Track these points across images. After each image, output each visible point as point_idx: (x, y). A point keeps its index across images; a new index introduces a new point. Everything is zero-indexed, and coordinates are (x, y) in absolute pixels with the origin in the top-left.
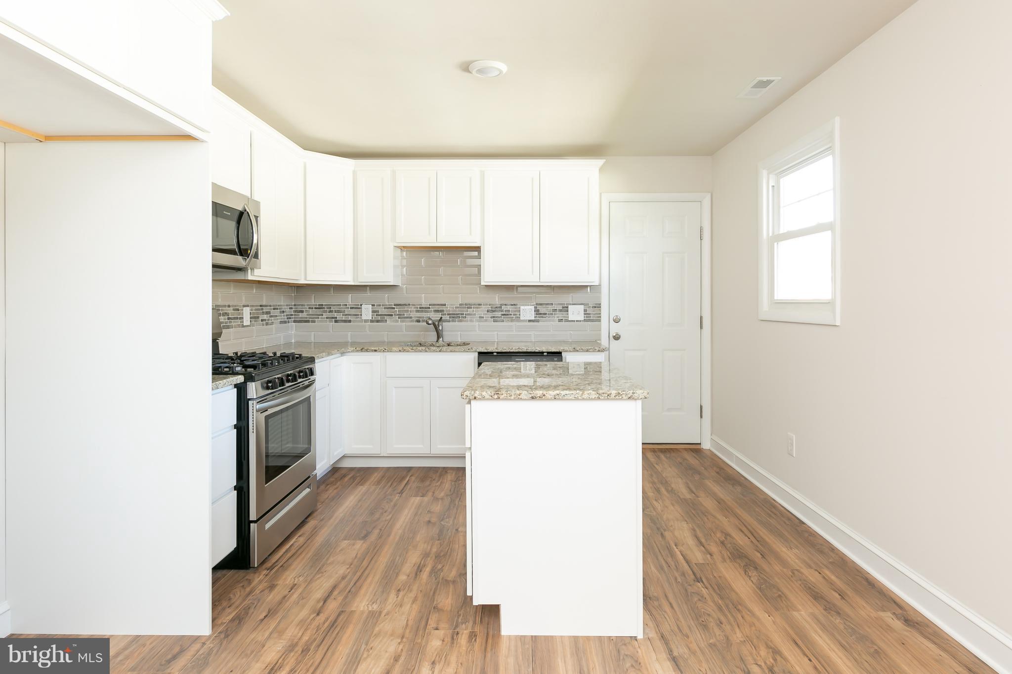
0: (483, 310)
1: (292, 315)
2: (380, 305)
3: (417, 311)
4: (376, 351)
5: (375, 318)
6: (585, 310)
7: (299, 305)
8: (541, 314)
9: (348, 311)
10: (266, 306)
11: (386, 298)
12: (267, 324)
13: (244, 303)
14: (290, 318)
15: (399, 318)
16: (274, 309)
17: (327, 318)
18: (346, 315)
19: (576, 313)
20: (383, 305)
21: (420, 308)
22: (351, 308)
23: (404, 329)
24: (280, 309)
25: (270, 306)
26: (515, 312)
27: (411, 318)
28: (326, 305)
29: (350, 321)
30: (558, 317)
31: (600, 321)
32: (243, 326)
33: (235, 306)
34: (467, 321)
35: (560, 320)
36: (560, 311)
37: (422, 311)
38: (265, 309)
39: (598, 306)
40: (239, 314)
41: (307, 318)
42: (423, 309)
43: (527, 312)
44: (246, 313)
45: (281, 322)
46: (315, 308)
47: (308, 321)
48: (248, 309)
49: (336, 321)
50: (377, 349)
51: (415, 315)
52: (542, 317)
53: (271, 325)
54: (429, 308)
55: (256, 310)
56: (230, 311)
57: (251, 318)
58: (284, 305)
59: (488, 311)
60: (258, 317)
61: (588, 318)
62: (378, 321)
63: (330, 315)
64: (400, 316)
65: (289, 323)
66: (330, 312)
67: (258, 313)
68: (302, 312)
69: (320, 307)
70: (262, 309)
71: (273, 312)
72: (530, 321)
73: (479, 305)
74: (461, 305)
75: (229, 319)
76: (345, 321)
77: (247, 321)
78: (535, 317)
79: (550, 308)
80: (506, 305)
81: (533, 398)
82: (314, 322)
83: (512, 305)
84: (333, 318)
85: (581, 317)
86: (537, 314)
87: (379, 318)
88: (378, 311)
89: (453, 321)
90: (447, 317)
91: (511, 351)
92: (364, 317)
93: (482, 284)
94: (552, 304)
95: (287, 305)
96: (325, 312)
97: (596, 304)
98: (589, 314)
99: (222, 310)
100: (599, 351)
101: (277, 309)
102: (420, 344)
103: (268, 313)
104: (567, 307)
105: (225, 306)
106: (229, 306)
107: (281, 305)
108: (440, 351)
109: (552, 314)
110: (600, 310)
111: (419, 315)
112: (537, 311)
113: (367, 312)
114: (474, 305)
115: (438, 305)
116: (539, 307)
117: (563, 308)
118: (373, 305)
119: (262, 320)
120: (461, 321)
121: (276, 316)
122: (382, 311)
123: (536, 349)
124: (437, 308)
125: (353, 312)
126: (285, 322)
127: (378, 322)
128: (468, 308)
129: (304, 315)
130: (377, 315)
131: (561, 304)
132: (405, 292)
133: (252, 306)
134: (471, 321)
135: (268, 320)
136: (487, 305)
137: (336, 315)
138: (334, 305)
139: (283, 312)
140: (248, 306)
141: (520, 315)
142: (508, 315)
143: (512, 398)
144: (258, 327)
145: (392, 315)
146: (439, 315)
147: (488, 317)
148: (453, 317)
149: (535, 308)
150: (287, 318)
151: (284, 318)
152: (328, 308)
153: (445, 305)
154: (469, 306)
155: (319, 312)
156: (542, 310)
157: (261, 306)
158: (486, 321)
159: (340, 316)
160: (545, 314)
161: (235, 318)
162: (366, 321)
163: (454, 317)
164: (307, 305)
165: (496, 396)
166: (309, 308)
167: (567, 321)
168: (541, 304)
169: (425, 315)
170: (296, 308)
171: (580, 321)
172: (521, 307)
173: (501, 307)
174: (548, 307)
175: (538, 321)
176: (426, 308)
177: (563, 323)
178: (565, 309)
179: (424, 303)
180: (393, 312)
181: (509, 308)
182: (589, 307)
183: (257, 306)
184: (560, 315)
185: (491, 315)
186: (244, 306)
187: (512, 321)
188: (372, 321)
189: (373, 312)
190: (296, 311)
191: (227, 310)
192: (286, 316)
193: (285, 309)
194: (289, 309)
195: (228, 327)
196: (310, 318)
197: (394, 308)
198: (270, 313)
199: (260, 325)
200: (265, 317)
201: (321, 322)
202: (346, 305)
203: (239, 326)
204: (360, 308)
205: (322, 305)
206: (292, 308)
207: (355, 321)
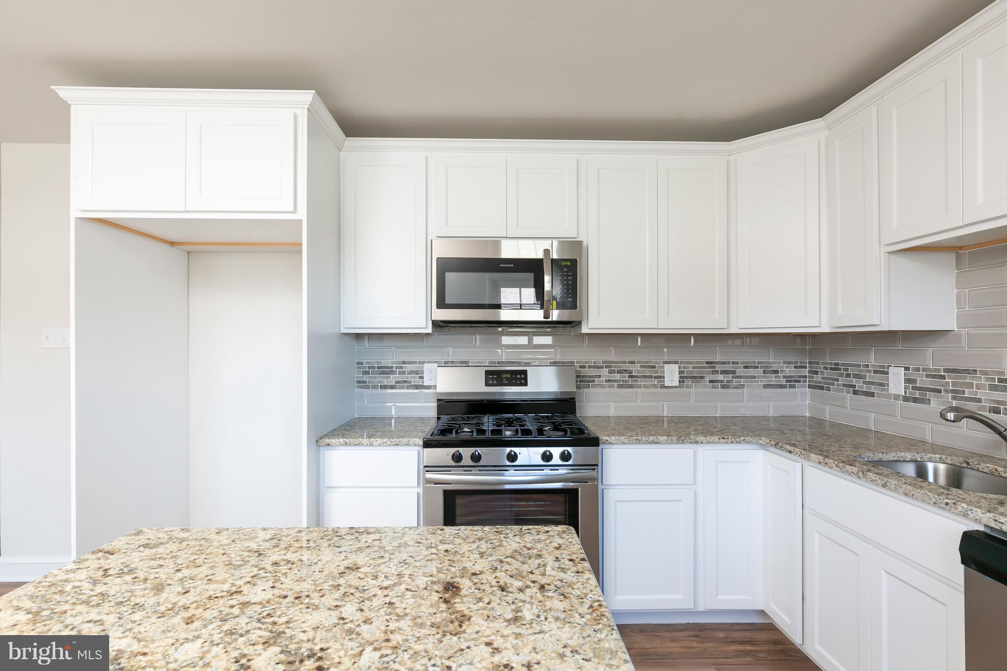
1: (802, 377)
2: (918, 370)
3: (991, 388)
4: (790, 452)
5: (911, 393)
7: (814, 363)
9: (870, 377)
10: (724, 363)
11: (930, 358)
12: (725, 387)
13: (666, 359)
14: (799, 381)
15: (954, 398)
16: (746, 367)
17: (844, 385)
18: (868, 383)
20: (924, 370)
21: (1001, 380)
22: (876, 372)
24: (767, 367)
25: (736, 363)
27: (979, 400)
28: (843, 365)
29: (873, 395)
32: (663, 387)
33: (647, 363)
37: (1004, 390)
38: (718, 368)
40: (657, 372)
41: (821, 382)
42: (1005, 384)
44: (672, 371)
45: (769, 386)
46: (831, 369)
47: (822, 388)
48: (675, 367)
49: (855, 393)
50: (792, 450)
51: (987, 396)
53: (736, 388)
55: (693, 368)
56: (636, 369)
57: (682, 377)
58: (778, 363)
60: (702, 378)
62: (915, 400)
63: (847, 381)
64: (957, 395)
65: (792, 387)
66: (848, 375)
67: (700, 372)
68: (816, 373)
69: (836, 367)
70: (713, 367)
75: (630, 377)
76: (867, 394)
77: (672, 382)
82: (828, 389)
84: (851, 386)
87: (917, 394)
88: (915, 381)
92: (893, 390)
95: (787, 363)
96: (841, 375)
99: (615, 367)
101: (756, 367)
105: (625, 362)
106: (633, 363)
107: (768, 364)
108: (884, 486)
113: (897, 381)
118: (907, 369)
119: (711, 381)
121: (755, 377)
122: (922, 381)
125: (877, 378)
127: (915, 402)
129: (819, 378)
130: (913, 388)
132: (965, 345)
133: (689, 363)
135: (730, 382)
137: (854, 381)
138: (853, 365)
139: (776, 372)
140: (676, 363)
144: (694, 391)
145: (939, 391)
150: (788, 381)
151: (780, 381)
152: (845, 370)
155: (834, 375)
157: (707, 363)
159: (859, 384)
161: (644, 377)
162: (896, 397)
164: (823, 363)
166: (824, 368)
170: (811, 367)
180: (942, 385)
183: (697, 363)
186: (665, 363)
188: (906, 399)
189: (907, 381)
190: (810, 372)
191: (627, 367)
192: (784, 377)
193: (782, 367)
194: (795, 367)
195: (631, 387)
196: (825, 383)
197: (943, 377)
198: (734, 372)
199: (705, 386)
200: (720, 377)
201: (837, 390)
202: (867, 366)
203: (655, 386)
204: (887, 373)
205: (837, 364)
206: (805, 367)
207: (879, 396)
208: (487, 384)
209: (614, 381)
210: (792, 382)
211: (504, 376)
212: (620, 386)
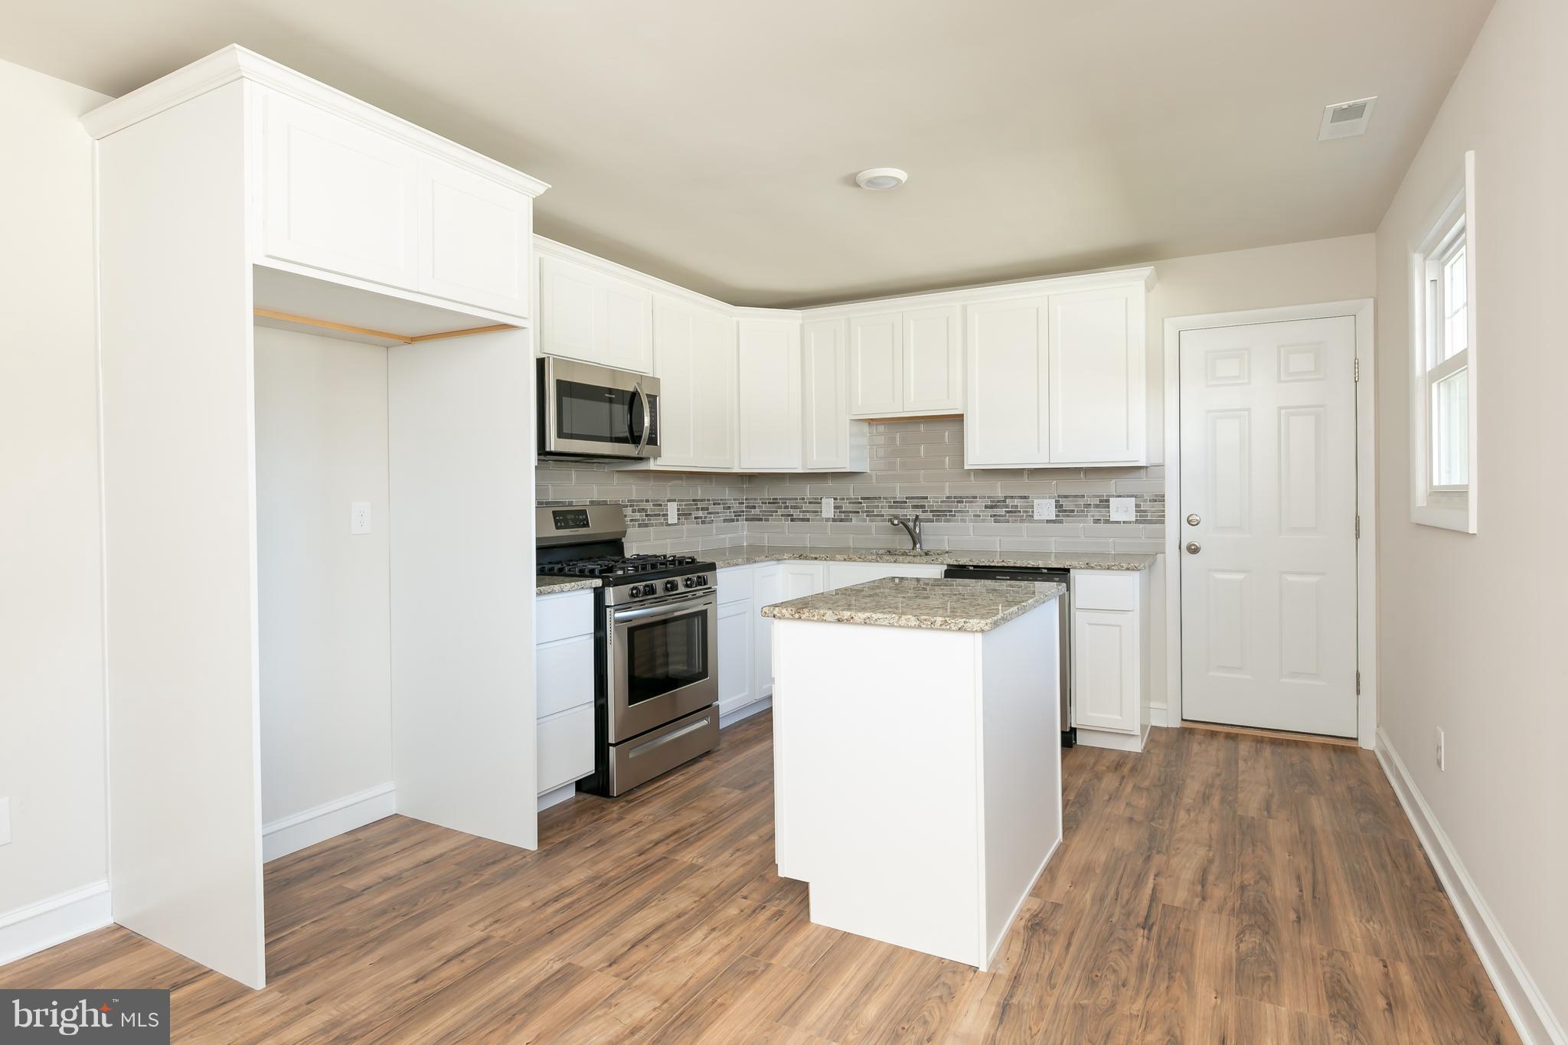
0: (980, 504)
1: (743, 512)
2: (843, 499)
3: (890, 507)
4: (816, 558)
5: (838, 516)
6: (1137, 506)
7: (751, 499)
8: (1065, 511)
9: (806, 507)
10: (702, 500)
11: (851, 490)
12: (703, 522)
13: (669, 496)
14: (740, 516)
15: (867, 516)
16: (714, 504)
17: (782, 515)
18: (804, 512)
19: (1122, 510)
20: (847, 499)
21: (894, 502)
22: (810, 503)
23: (874, 532)
24: (725, 504)
25: (709, 500)
26: (1027, 508)
27: (883, 516)
28: (780, 499)
29: (808, 520)
30: (1093, 516)
31: (1163, 522)
32: (668, 525)
33: (656, 501)
34: (955, 521)
35: (1097, 521)
36: (1097, 506)
37: (896, 507)
38: (699, 505)
39: (1160, 499)
40: (663, 510)
41: (760, 515)
42: (898, 504)
43: (1045, 509)
44: (672, 510)
45: (725, 521)
46: (769, 503)
47: (761, 520)
48: (675, 505)
49: (792, 520)
51: (887, 512)
52: (1068, 516)
53: (710, 523)
54: (906, 502)
55: (686, 505)
56: (649, 506)
57: (678, 515)
58: (730, 500)
59: (986, 507)
60: (690, 514)
61: (1142, 518)
62: (841, 520)
63: (786, 512)
64: (869, 514)
65: (737, 520)
66: (786, 507)
67: (690, 510)
68: (754, 507)
69: (774, 502)
70: (697, 505)
71: (712, 509)
72: (1048, 521)
73: (975, 497)
74: (948, 498)
75: (647, 515)
76: (803, 520)
77: (673, 518)
78: (1057, 516)
79: (1081, 502)
80: (1012, 497)
81: (839, 620)
82: (767, 520)
83: (1021, 497)
84: (789, 515)
85: (1132, 516)
86: (1059, 511)
87: (842, 516)
88: (841, 507)
89: (937, 521)
90: (930, 515)
91: (992, 564)
92: (824, 515)
93: (966, 468)
94: (1083, 496)
95: (735, 500)
96: (780, 507)
97: (1156, 496)
98: (1145, 511)
99: (638, 506)
100: (1128, 569)
101: (719, 504)
102: (890, 552)
103: (703, 509)
104: (1108, 501)
105: (643, 501)
106: (647, 501)
107: (725, 500)
108: (895, 562)
109: (1083, 511)
110: (1164, 505)
111: (893, 511)
112: (1059, 506)
113: (828, 509)
114: (967, 497)
115: (918, 498)
116: (1062, 501)
117: (1101, 501)
118: (835, 499)
119: (696, 518)
120: (948, 521)
121: (718, 513)
122: (846, 506)
123: (1029, 564)
124: (916, 502)
125: (812, 507)
126: (733, 520)
128: (958, 502)
129: (757, 511)
130: (840, 512)
131: (1098, 496)
132: (874, 480)
133: (682, 501)
134: (963, 521)
135: (705, 517)
136: (984, 497)
137: (792, 511)
138: (790, 499)
139: (729, 508)
140: (674, 501)
141: (1033, 512)
142: (1015, 512)
143: (815, 618)
144: (687, 526)
145: (858, 512)
146: (919, 512)
147: (987, 516)
148: (938, 516)
149: (1057, 501)
150: (735, 516)
151: (731, 516)
152: (783, 503)
153: (926, 498)
154: (960, 500)
155: (772, 508)
156: (1067, 504)
157: (694, 500)
158: (984, 521)
159: (796, 513)
160: (1073, 511)
161: (655, 515)
162: (827, 520)
163: (939, 514)
164: (761, 499)
165: (797, 616)
166: (763, 503)
167: (1107, 521)
168: (1066, 497)
169: (899, 512)
170: (748, 503)
171: (1130, 522)
172: (1035, 501)
173: (1004, 501)
174: (1078, 501)
175: (1061, 522)
176: (902, 502)
177: (1101, 525)
178: (1105, 503)
179: (899, 495)
180: (860, 508)
181: (1016, 502)
182: (1145, 501)
183: (687, 500)
184: (1096, 513)
185: (990, 512)
186: (669, 501)
187: (1022, 521)
188: (834, 520)
189: (835, 507)
190: (747, 507)
191: (644, 505)
192: (734, 512)
193: (732, 504)
194: (739, 503)
195: (646, 525)
196: (763, 515)
197: (861, 503)
198: (707, 509)
199: (692, 523)
200: (700, 514)
201: (775, 520)
202: (803, 499)
203: (662, 524)
204: (820, 503)
205: (776, 499)
206: (743, 503)
207: (813, 520)
208: (557, 528)
209: (636, 520)
210: (738, 514)
211: (569, 517)
212: (640, 526)
